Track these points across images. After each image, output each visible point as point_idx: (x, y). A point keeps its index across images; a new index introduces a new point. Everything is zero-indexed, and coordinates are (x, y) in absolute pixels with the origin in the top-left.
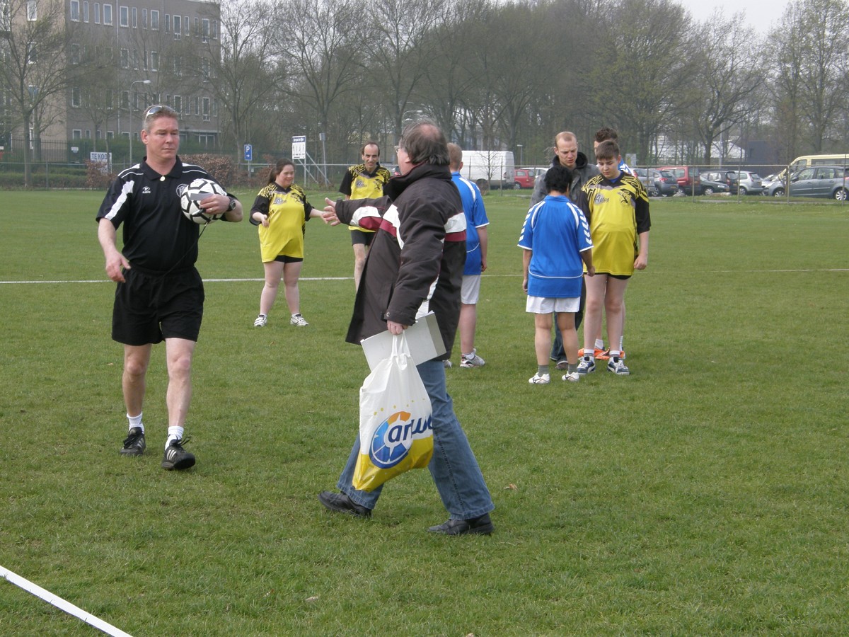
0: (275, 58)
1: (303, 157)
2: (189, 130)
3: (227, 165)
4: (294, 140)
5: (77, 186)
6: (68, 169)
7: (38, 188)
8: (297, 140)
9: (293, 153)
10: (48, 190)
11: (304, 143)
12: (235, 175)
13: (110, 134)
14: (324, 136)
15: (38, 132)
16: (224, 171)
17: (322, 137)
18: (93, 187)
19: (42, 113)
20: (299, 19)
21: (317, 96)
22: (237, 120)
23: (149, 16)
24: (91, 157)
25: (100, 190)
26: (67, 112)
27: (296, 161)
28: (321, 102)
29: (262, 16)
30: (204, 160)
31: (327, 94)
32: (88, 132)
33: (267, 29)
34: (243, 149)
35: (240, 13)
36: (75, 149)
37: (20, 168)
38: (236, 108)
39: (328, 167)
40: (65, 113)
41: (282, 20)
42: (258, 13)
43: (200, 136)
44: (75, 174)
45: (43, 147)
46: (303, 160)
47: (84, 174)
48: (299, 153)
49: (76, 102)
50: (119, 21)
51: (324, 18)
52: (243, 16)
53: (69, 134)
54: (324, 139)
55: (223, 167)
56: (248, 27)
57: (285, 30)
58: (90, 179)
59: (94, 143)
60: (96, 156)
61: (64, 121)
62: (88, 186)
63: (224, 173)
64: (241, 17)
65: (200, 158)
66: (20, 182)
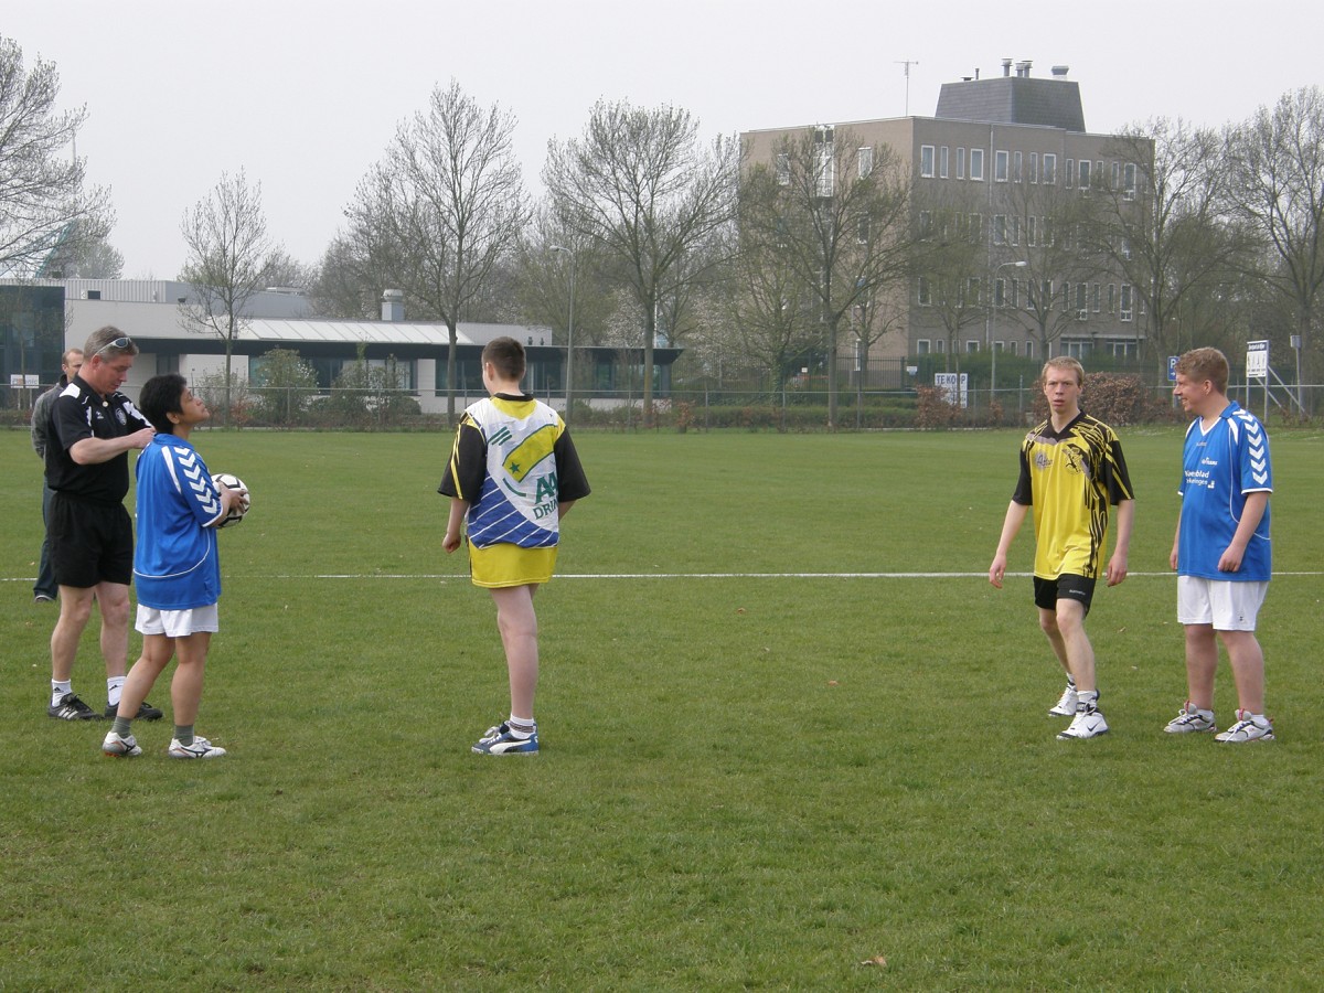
0: (1226, 219)
1: (1263, 374)
2: (1097, 336)
3: (1133, 389)
4: (1250, 348)
5: (903, 425)
6: (902, 400)
7: (844, 429)
8: (1254, 347)
9: (1248, 367)
10: (859, 432)
11: (1265, 352)
12: (1146, 404)
13: (973, 346)
14: (1298, 339)
15: (866, 344)
16: (1128, 399)
17: (1294, 341)
18: (927, 426)
19: (872, 316)
20: (1268, 158)
21: (1295, 276)
22: (1157, 318)
23: (1041, 163)
24: (936, 381)
25: (937, 431)
26: (910, 313)
27: (1253, 381)
28: (1302, 285)
29: (1205, 153)
30: (1098, 381)
31: (1312, 273)
32: (940, 343)
33: (1212, 172)
34: (1166, 364)
35: (1169, 151)
36: (912, 369)
37: (824, 400)
38: (1157, 300)
39: (1304, 390)
40: (906, 317)
41: (1240, 160)
42: (1199, 150)
43: (1115, 344)
44: (908, 407)
45: (871, 367)
46: (1263, 379)
47: (913, 406)
48: (1256, 367)
49: (924, 300)
50: (994, 173)
51: (1311, 153)
52: (1174, 157)
53: (911, 347)
54: (1298, 345)
55: (1128, 392)
56: (1181, 174)
57: (1244, 175)
58: (923, 414)
59: (947, 358)
60: (944, 380)
61: (905, 326)
62: (919, 425)
63: (1127, 402)
64: (1170, 157)
65: (1092, 378)
66: (818, 421)
